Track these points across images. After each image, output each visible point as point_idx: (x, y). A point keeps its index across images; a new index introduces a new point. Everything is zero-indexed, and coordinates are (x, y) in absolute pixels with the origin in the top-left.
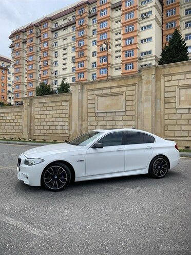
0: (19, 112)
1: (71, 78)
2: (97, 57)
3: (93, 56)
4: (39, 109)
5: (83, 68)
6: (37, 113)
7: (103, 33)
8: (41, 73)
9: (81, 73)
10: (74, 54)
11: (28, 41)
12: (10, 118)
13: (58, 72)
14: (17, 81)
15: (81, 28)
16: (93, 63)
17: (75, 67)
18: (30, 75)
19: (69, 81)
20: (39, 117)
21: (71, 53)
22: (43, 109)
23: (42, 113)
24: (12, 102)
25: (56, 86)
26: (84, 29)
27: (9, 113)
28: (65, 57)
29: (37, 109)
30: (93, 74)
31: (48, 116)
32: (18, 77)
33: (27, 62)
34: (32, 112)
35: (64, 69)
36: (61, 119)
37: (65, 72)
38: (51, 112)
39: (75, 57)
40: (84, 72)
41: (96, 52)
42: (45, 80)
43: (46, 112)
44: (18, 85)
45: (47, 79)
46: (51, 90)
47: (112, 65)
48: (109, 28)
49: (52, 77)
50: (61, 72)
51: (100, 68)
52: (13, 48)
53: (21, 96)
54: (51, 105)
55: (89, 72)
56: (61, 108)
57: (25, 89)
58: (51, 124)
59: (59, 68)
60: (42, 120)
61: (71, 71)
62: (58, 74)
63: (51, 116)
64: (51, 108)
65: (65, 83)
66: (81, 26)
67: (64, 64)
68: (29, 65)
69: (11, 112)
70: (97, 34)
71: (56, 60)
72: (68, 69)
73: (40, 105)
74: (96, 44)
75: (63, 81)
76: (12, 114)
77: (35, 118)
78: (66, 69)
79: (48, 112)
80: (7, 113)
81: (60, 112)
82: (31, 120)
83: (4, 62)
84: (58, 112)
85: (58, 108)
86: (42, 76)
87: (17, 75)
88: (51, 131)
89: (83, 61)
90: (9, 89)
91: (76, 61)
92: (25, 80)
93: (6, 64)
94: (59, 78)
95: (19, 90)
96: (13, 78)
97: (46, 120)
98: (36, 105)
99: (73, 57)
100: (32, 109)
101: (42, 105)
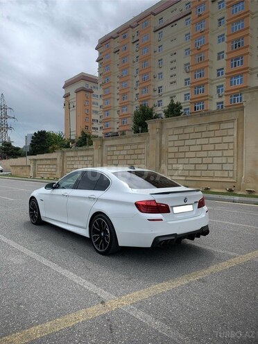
0: (139, 143)
1: (183, 95)
2: (226, 60)
3: (219, 59)
4: (176, 138)
5: (202, 78)
6: (171, 144)
7: (238, 21)
8: (138, 91)
9: (199, 86)
10: (188, 60)
11: (121, 49)
12: (125, 152)
13: (163, 89)
14: (106, 106)
15: (200, 18)
16: (218, 70)
17: (188, 79)
18: (124, 96)
19: (179, 99)
20: (176, 149)
21: (183, 59)
22: (182, 137)
23: (181, 143)
24: (100, 133)
25: (160, 108)
26: (204, 19)
27: (123, 145)
28: (174, 65)
29: (171, 138)
30: (218, 87)
31: (192, 148)
32: (106, 99)
33: (120, 78)
34: (163, 143)
35: (172, 83)
36: (219, 153)
37: (174, 87)
38: (199, 142)
39: (189, 64)
40: (203, 85)
41: (223, 52)
42: (144, 101)
43: (187, 143)
44: (107, 111)
45: (147, 100)
46: (154, 115)
47: (252, 69)
48: (249, 11)
49: (154, 96)
50: (167, 88)
51: (231, 76)
52: (101, 62)
53: (111, 125)
54: (198, 129)
55: (212, 84)
56: (217, 133)
57: (117, 116)
58: (199, 161)
59: (164, 83)
60: (182, 155)
61: (183, 86)
62: (164, 90)
63: (198, 148)
64: (199, 135)
65: (175, 102)
66: (200, 16)
67: (172, 76)
68: (122, 83)
69: (127, 145)
70: (228, 24)
71: (160, 71)
72: (177, 82)
73: (177, 132)
74: (223, 40)
75: (172, 101)
76: (128, 147)
77: (167, 152)
78: (175, 82)
79: (193, 142)
80: (120, 145)
81: (218, 140)
82: (160, 156)
83: (87, 83)
84: (211, 140)
85: (212, 134)
86: (140, 96)
87: (107, 97)
88: (198, 173)
89: (203, 69)
90: (94, 117)
91: (191, 69)
92: (117, 104)
93: (90, 85)
94: (164, 97)
95: (109, 117)
96: (100, 102)
97: (188, 155)
98: (171, 132)
99: (185, 65)
100: (163, 139)
101: (181, 131)
